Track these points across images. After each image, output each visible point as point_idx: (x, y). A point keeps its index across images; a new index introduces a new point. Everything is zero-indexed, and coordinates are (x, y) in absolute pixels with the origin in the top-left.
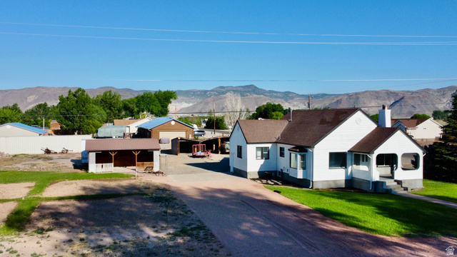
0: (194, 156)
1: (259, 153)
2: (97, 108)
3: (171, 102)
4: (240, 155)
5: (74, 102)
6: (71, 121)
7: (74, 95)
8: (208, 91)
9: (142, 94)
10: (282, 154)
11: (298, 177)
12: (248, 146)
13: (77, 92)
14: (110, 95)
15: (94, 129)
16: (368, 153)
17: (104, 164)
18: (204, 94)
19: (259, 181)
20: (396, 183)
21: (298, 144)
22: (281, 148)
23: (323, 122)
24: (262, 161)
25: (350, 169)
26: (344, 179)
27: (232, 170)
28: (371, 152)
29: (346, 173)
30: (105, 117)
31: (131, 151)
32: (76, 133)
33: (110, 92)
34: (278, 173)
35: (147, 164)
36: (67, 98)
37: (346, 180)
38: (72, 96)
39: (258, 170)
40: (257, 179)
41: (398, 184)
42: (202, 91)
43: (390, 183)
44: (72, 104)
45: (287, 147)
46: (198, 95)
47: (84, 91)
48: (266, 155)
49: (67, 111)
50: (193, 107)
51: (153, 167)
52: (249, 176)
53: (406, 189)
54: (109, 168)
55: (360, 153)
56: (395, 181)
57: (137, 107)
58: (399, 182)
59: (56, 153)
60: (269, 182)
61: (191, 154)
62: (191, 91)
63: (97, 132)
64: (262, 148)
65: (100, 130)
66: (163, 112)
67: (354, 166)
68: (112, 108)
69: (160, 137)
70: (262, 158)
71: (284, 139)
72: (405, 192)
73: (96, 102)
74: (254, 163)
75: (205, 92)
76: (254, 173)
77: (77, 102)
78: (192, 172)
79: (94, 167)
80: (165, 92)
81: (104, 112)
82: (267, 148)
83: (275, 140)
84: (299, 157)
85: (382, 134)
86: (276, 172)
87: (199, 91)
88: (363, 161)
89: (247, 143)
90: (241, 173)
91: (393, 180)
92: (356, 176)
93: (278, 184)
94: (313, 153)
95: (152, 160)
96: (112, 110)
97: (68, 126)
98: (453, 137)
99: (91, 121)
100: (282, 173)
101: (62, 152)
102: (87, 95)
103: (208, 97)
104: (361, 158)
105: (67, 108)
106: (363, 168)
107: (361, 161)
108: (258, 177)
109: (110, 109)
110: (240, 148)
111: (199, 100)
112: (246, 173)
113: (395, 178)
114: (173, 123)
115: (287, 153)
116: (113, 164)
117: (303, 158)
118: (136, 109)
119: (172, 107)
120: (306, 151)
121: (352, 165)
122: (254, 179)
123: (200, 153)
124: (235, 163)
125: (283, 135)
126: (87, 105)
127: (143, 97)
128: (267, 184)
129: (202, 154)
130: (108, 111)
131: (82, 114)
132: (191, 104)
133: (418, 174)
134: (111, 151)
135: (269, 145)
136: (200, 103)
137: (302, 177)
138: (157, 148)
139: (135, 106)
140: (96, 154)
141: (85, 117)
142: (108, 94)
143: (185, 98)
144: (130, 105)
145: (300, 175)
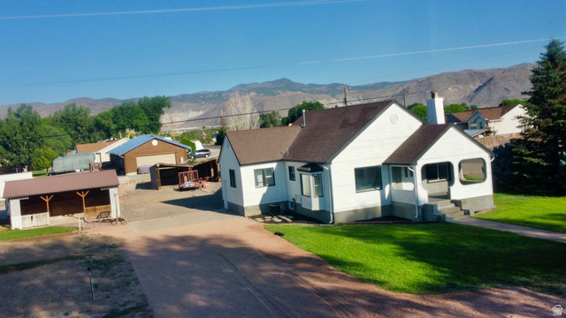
0: (181, 189)
1: (260, 178)
2: (55, 130)
3: (163, 113)
4: (233, 184)
5: (17, 125)
6: (15, 152)
7: (18, 115)
8: (223, 92)
9: (121, 104)
10: (292, 177)
11: (313, 209)
12: (242, 169)
13: (19, 110)
14: (74, 110)
15: (48, 162)
16: (409, 165)
17: (34, 215)
18: (218, 97)
19: (260, 220)
20: (453, 205)
21: (310, 159)
22: (290, 168)
23: (345, 124)
24: (265, 189)
25: (387, 189)
26: (380, 205)
27: (226, 206)
28: (413, 162)
29: (383, 195)
31: (75, 191)
32: (25, 170)
33: (74, 105)
34: (290, 204)
35: (101, 208)
36: (7, 120)
37: (383, 207)
38: (14, 118)
39: (258, 203)
40: (259, 216)
41: (456, 205)
42: (214, 93)
43: (443, 207)
44: (15, 128)
45: (297, 165)
46: (210, 99)
47: (30, 108)
48: (270, 180)
49: (8, 138)
51: (109, 212)
52: (247, 214)
53: (467, 213)
54: (43, 220)
55: (399, 165)
56: (453, 202)
57: (115, 123)
58: (457, 203)
60: (276, 219)
61: (177, 187)
62: (199, 95)
63: (52, 165)
64: (263, 170)
65: (55, 162)
66: (154, 127)
67: (393, 184)
68: (79, 128)
69: (139, 165)
70: (265, 185)
71: (294, 153)
72: (466, 217)
73: (54, 122)
74: (252, 193)
75: (220, 93)
76: (254, 207)
77: (21, 124)
78: (170, 214)
79: (19, 221)
80: (153, 99)
81: (66, 134)
82: (269, 170)
83: (281, 157)
84: (312, 179)
85: (429, 134)
86: (286, 203)
87: (211, 93)
88: (406, 176)
89: (240, 165)
90: (236, 210)
91: (448, 201)
92: (397, 199)
93: (286, 222)
94: (330, 171)
95: (108, 203)
96: (79, 131)
97: (12, 160)
99: (41, 150)
100: (294, 204)
102: (35, 113)
103: (223, 100)
104: (403, 173)
105: (8, 134)
106: (406, 186)
107: (403, 177)
108: (259, 213)
109: (76, 130)
110: (232, 173)
111: (212, 106)
112: (243, 208)
113: (453, 197)
114: (155, 143)
115: (297, 174)
116: (48, 213)
117: (318, 180)
118: (113, 127)
120: (322, 170)
121: (390, 183)
122: (253, 217)
124: (228, 197)
125: (293, 149)
126: (37, 128)
127: (121, 109)
128: (272, 222)
129: (192, 185)
130: (73, 132)
131: (31, 140)
132: (201, 113)
133: (485, 188)
134: (44, 195)
135: (273, 165)
136: (214, 110)
137: (318, 209)
138: (114, 184)
139: (111, 122)
140: (21, 201)
141: (35, 145)
142: (71, 109)
143: (191, 105)
144: (103, 122)
145: (315, 205)
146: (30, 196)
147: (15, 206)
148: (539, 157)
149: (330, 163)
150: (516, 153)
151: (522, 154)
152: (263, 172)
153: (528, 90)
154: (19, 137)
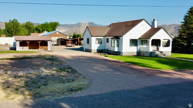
2: (23, 29)
3: (57, 27)
4: (88, 42)
5: (12, 25)
6: (11, 34)
7: (12, 22)
8: (73, 25)
10: (108, 42)
11: (115, 51)
12: (92, 38)
13: (13, 21)
14: (29, 23)
16: (148, 39)
17: (24, 47)
18: (71, 26)
19: (97, 54)
20: (160, 53)
21: (115, 35)
22: (107, 39)
23: (127, 26)
24: (99, 45)
25: (139, 47)
26: (136, 51)
27: (84, 50)
29: (137, 48)
30: (27, 33)
31: (37, 41)
34: (106, 50)
35: (45, 47)
36: (9, 23)
37: (137, 52)
38: (11, 23)
39: (97, 49)
41: (161, 53)
42: (71, 25)
43: (157, 53)
44: (11, 26)
45: (110, 38)
46: (69, 26)
47: (17, 20)
48: (100, 42)
50: (67, 32)
51: (47, 49)
52: (92, 52)
53: (164, 55)
54: (26, 49)
55: (144, 40)
56: (159, 52)
57: (42, 29)
58: (161, 52)
59: (2, 45)
60: (102, 54)
61: (66, 46)
62: (66, 25)
67: (141, 46)
68: (30, 29)
70: (98, 43)
72: (164, 56)
73: (23, 27)
74: (95, 45)
75: (72, 25)
76: (95, 50)
77: (14, 25)
78: (66, 51)
79: (19, 48)
80: (54, 23)
81: (26, 31)
83: (104, 35)
84: (116, 41)
85: (154, 30)
87: (70, 25)
89: (92, 36)
90: (89, 51)
91: (158, 51)
92: (142, 50)
93: (106, 54)
94: (122, 39)
95: (47, 46)
96: (30, 30)
98: (184, 34)
99: (20, 33)
100: (107, 50)
101: (5, 45)
102: (18, 22)
103: (73, 27)
105: (9, 28)
106: (145, 46)
107: (144, 43)
108: (97, 52)
109: (29, 30)
110: (88, 39)
111: (70, 29)
112: (91, 50)
113: (160, 51)
114: (58, 33)
115: (110, 40)
116: (28, 47)
117: (118, 42)
118: (41, 30)
119: (58, 29)
120: (119, 39)
121: (140, 45)
122: (95, 53)
123: (70, 45)
124: (86, 46)
125: (108, 33)
126: (18, 27)
127: (44, 24)
130: (29, 31)
131: (16, 30)
132: (66, 30)
133: (169, 49)
134: (27, 41)
135: (102, 38)
136: (70, 30)
137: (117, 51)
138: (49, 40)
139: (41, 28)
140: (20, 42)
141: (17, 32)
142: (28, 23)
143: (63, 28)
144: (38, 28)
145: (116, 49)
146: (23, 41)
147: (18, 43)
148: (184, 42)
149: (123, 36)
150: (177, 41)
151: (179, 41)
152: (98, 39)
153: (183, 22)
154: (13, 29)
